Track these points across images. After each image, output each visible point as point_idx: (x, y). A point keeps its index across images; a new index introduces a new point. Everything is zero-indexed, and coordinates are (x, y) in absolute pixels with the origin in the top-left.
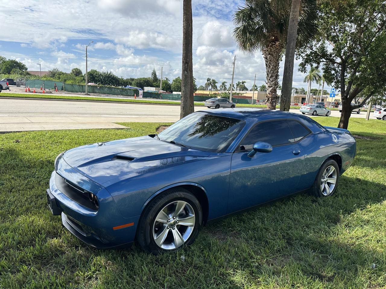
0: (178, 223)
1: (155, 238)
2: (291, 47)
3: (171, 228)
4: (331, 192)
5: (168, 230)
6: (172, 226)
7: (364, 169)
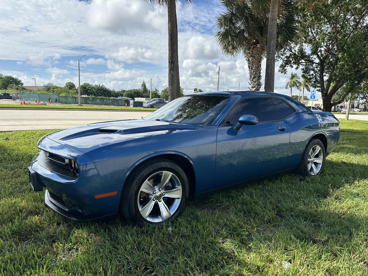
0: (164, 195)
1: (140, 209)
2: (272, 45)
3: (157, 200)
4: (318, 172)
5: (154, 203)
6: (158, 198)
7: (348, 155)
